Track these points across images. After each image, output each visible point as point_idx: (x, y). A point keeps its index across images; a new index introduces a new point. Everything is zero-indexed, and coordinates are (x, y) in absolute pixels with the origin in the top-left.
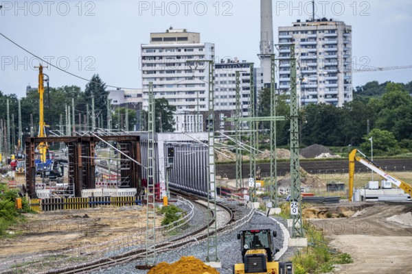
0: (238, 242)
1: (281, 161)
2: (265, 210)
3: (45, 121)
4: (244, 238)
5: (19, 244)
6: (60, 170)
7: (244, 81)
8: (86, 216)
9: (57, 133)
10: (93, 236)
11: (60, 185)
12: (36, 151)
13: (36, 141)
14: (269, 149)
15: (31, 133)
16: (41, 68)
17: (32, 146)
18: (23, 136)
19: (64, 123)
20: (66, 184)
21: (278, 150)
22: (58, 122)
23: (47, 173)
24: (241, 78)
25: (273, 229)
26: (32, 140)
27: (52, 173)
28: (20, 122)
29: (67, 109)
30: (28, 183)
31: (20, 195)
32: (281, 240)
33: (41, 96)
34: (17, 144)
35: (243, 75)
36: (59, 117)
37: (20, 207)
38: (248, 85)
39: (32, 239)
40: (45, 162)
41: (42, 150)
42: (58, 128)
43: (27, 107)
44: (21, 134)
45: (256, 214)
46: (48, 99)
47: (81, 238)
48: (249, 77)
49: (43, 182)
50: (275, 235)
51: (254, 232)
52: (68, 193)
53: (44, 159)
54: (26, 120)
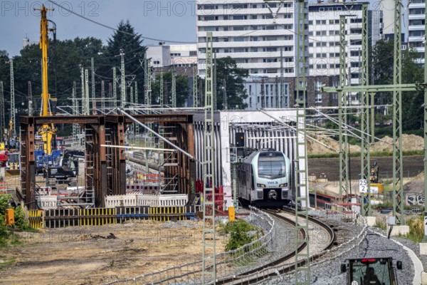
0: (343, 277)
1: (410, 153)
2: (385, 228)
3: (50, 92)
4: (352, 271)
5: (10, 279)
6: (73, 166)
7: (353, 31)
8: (112, 236)
9: (68, 110)
10: (121, 267)
11: (73, 188)
12: (38, 137)
13: (36, 121)
14: (391, 135)
15: (30, 111)
16: (44, 12)
17: (31, 129)
18: (17, 115)
19: (79, 95)
20: (81, 188)
21: (405, 138)
22: (70, 94)
23: (54, 171)
24: (348, 26)
25: (397, 257)
26: (31, 121)
27: (60, 171)
28: (13, 93)
29: (84, 74)
30: (24, 186)
31: (13, 204)
32: (410, 274)
33: (45, 54)
34: (8, 127)
35: (353, 21)
36: (70, 86)
37: (12, 222)
38: (359, 37)
39: (30, 270)
40: (50, 154)
41: (45, 136)
42: (71, 103)
43: (23, 71)
44: (14, 111)
45: (370, 234)
46: (53, 59)
47: (104, 269)
48: (360, 25)
49: (48, 184)
50: (400, 266)
51: (366, 262)
52: (84, 200)
53: (48, 149)
54: (22, 89)
